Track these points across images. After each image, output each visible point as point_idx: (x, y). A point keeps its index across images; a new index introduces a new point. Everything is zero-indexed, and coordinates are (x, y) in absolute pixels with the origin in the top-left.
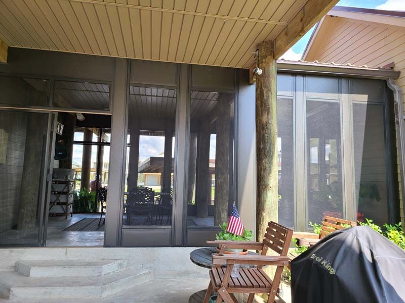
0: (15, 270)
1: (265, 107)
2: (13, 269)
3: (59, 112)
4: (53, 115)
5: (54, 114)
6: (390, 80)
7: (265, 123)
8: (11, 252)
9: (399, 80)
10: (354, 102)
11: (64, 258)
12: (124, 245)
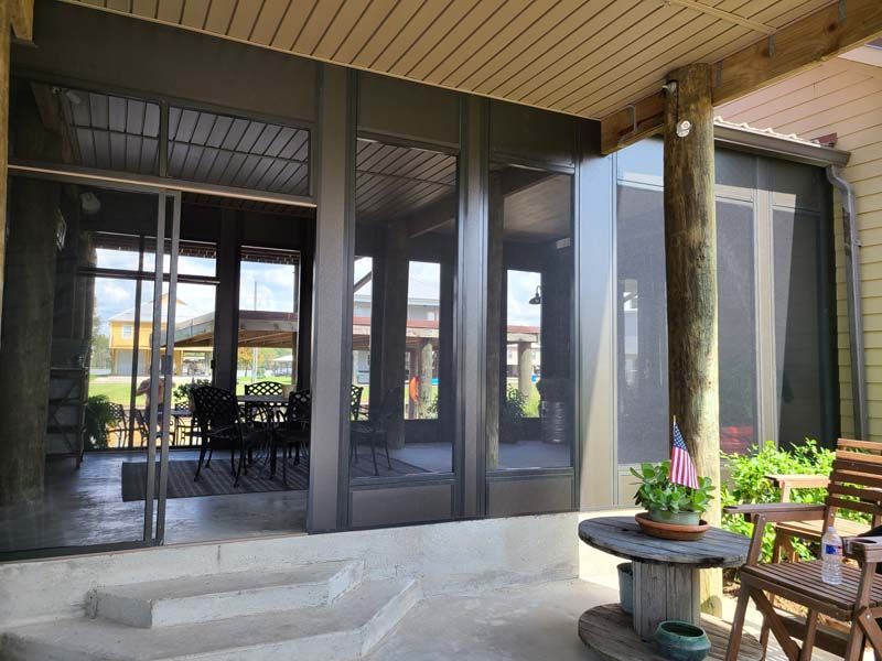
0: (87, 615)
1: (696, 209)
2: (82, 613)
3: (183, 192)
4: (170, 202)
5: (172, 198)
6: (833, 168)
7: (696, 246)
8: (73, 566)
9: (846, 171)
10: (776, 208)
11: (213, 570)
12: (354, 524)
